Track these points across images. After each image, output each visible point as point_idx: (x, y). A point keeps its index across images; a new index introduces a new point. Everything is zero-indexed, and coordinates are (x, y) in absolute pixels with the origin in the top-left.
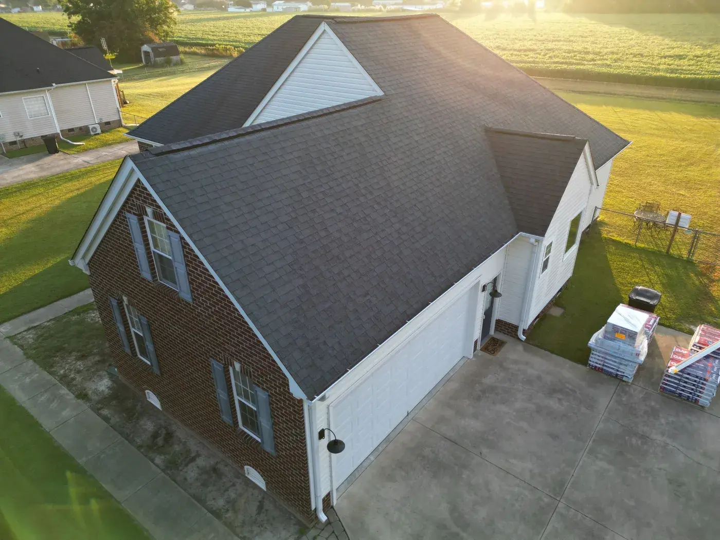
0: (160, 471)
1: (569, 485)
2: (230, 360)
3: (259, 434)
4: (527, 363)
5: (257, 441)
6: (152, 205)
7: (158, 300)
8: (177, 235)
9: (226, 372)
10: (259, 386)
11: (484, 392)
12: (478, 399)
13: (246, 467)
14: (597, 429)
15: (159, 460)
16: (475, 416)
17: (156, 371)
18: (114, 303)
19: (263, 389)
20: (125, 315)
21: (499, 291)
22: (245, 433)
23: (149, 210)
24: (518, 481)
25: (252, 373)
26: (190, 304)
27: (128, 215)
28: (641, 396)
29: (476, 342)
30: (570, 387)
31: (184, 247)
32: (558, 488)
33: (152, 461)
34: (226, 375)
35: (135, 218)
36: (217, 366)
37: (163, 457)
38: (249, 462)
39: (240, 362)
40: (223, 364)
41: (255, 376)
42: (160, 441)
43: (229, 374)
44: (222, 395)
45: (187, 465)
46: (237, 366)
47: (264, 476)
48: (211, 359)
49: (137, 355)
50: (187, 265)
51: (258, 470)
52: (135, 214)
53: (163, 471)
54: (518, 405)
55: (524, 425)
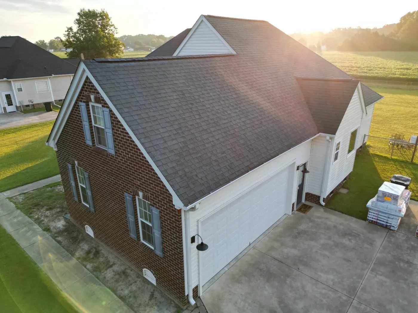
0: (89, 272)
1: (360, 290)
2: (137, 191)
3: (153, 244)
4: (327, 218)
5: (152, 249)
6: (94, 92)
7: (95, 158)
8: (108, 110)
9: (134, 200)
10: (154, 206)
11: (299, 233)
12: (296, 237)
13: (144, 269)
14: (376, 257)
15: (89, 266)
16: (294, 247)
17: (92, 210)
18: (70, 166)
19: (156, 208)
20: (76, 175)
21: (308, 169)
22: (145, 244)
23: (92, 97)
24: (324, 286)
25: (150, 197)
26: (113, 157)
27: (80, 103)
28: (404, 238)
29: (293, 204)
30: (356, 232)
31: (111, 117)
32: (352, 291)
33: (85, 267)
34: (133, 203)
35: (84, 104)
36: (128, 197)
37: (91, 265)
38: (146, 265)
39: (142, 191)
40: (132, 195)
41: (151, 199)
42: (91, 256)
43: (136, 202)
44: (131, 218)
45: (106, 270)
46: (141, 194)
47: (155, 274)
48: (125, 193)
49: (81, 202)
50: (113, 129)
51: (151, 270)
52: (84, 102)
53: (91, 272)
54: (322, 241)
55: (327, 253)
